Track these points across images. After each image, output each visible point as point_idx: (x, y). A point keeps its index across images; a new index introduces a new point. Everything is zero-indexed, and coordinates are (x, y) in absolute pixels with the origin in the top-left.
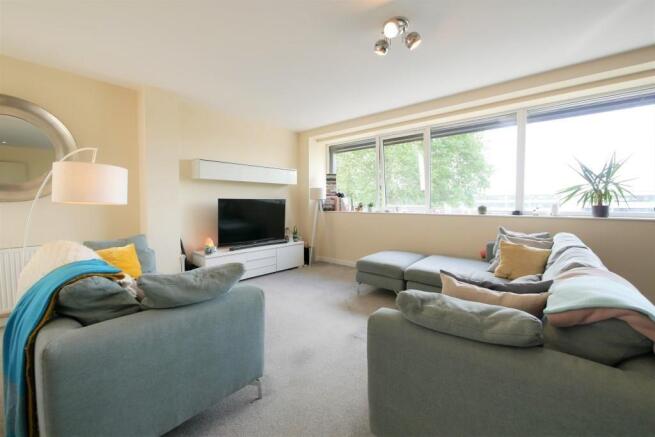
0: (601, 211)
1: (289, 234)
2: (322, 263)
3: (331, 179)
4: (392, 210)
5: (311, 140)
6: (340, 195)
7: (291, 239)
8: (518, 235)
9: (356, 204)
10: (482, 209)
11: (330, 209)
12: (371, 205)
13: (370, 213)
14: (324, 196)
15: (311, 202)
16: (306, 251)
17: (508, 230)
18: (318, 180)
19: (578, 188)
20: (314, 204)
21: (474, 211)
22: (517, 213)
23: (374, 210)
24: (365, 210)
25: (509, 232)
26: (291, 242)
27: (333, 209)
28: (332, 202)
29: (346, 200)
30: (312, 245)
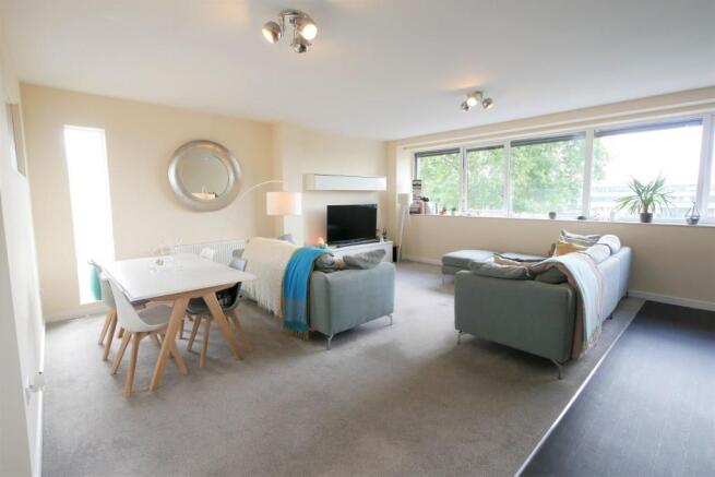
0: (646, 217)
1: (379, 234)
2: (408, 261)
3: (417, 185)
4: (474, 214)
5: (399, 149)
6: (425, 200)
7: (382, 239)
8: (574, 236)
9: (440, 209)
10: (552, 215)
11: (415, 213)
12: (454, 210)
13: (453, 217)
14: (411, 201)
15: (398, 205)
16: (395, 249)
17: (569, 231)
18: (404, 186)
19: (630, 198)
20: (402, 209)
21: (546, 217)
22: (581, 218)
23: (457, 214)
24: (449, 213)
25: (568, 234)
26: (382, 241)
27: (419, 212)
28: (418, 206)
29: (430, 204)
30: (400, 244)
